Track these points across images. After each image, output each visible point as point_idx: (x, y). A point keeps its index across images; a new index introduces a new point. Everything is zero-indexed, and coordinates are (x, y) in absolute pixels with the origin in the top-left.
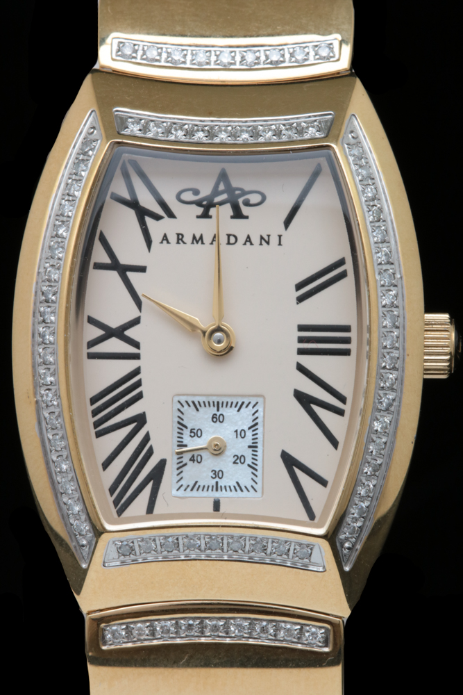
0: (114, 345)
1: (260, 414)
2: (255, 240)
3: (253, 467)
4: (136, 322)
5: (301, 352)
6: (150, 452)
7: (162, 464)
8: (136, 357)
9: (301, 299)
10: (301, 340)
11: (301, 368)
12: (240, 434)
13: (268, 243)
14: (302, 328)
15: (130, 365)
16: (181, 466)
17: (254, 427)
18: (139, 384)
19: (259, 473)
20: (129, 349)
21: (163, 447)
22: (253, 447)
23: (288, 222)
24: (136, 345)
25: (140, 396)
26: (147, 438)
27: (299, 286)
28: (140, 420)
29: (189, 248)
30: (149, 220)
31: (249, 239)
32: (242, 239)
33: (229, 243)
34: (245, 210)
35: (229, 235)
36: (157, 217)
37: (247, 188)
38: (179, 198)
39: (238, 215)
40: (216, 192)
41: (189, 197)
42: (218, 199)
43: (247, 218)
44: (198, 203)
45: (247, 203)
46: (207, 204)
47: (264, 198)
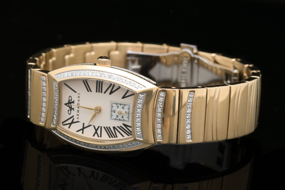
0: (99, 131)
1: (114, 103)
2: (79, 99)
3: (125, 105)
4: (94, 126)
5: (101, 92)
6: (121, 126)
7: (123, 124)
8: (101, 127)
9: (91, 91)
10: (99, 92)
11: (105, 93)
12: (118, 107)
13: (79, 97)
14: (97, 92)
15: (103, 129)
16: (124, 120)
17: (116, 104)
18: (107, 127)
19: (126, 104)
20: (100, 129)
21: (120, 124)
22: (121, 104)
23: (75, 92)
24: (99, 127)
25: (109, 127)
26: (118, 127)
27: (88, 91)
28: (114, 128)
29: (80, 113)
30: (74, 121)
31: (78, 101)
32: (78, 102)
33: (79, 105)
34: (73, 101)
35: (78, 105)
36: (73, 119)
37: (68, 100)
38: (70, 114)
39: (73, 102)
40: (69, 106)
41: (69, 112)
42: (70, 106)
43: (74, 100)
44: (71, 110)
45: (71, 100)
46: (71, 109)
47: (70, 96)
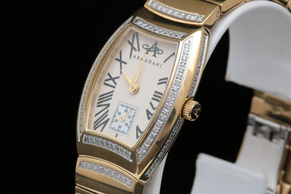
0: (111, 82)
1: (136, 113)
2: (155, 64)
3: (129, 128)
4: (118, 78)
5: (153, 99)
6: (107, 115)
7: (109, 119)
8: (114, 87)
9: (159, 84)
10: (154, 95)
11: (151, 103)
12: (130, 117)
13: (158, 65)
14: (156, 92)
15: (112, 89)
16: (113, 121)
17: (133, 116)
18: (112, 95)
19: (130, 130)
20: (113, 84)
21: (110, 116)
22: (131, 122)
23: (165, 61)
24: (116, 84)
25: (111, 99)
26: (108, 111)
27: (160, 80)
28: (108, 105)
29: (139, 61)
30: (133, 50)
31: (154, 63)
32: (152, 62)
33: (149, 63)
34: (157, 55)
35: (150, 60)
36: (136, 50)
37: (160, 49)
38: (143, 46)
39: (154, 55)
40: (152, 48)
41: (145, 47)
42: (152, 50)
43: (156, 57)
44: (147, 49)
45: (158, 53)
46: (149, 50)
47: (163, 53)
